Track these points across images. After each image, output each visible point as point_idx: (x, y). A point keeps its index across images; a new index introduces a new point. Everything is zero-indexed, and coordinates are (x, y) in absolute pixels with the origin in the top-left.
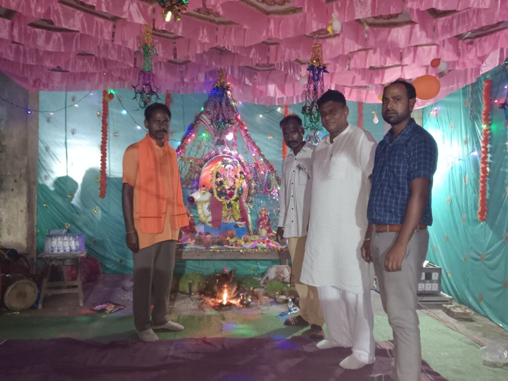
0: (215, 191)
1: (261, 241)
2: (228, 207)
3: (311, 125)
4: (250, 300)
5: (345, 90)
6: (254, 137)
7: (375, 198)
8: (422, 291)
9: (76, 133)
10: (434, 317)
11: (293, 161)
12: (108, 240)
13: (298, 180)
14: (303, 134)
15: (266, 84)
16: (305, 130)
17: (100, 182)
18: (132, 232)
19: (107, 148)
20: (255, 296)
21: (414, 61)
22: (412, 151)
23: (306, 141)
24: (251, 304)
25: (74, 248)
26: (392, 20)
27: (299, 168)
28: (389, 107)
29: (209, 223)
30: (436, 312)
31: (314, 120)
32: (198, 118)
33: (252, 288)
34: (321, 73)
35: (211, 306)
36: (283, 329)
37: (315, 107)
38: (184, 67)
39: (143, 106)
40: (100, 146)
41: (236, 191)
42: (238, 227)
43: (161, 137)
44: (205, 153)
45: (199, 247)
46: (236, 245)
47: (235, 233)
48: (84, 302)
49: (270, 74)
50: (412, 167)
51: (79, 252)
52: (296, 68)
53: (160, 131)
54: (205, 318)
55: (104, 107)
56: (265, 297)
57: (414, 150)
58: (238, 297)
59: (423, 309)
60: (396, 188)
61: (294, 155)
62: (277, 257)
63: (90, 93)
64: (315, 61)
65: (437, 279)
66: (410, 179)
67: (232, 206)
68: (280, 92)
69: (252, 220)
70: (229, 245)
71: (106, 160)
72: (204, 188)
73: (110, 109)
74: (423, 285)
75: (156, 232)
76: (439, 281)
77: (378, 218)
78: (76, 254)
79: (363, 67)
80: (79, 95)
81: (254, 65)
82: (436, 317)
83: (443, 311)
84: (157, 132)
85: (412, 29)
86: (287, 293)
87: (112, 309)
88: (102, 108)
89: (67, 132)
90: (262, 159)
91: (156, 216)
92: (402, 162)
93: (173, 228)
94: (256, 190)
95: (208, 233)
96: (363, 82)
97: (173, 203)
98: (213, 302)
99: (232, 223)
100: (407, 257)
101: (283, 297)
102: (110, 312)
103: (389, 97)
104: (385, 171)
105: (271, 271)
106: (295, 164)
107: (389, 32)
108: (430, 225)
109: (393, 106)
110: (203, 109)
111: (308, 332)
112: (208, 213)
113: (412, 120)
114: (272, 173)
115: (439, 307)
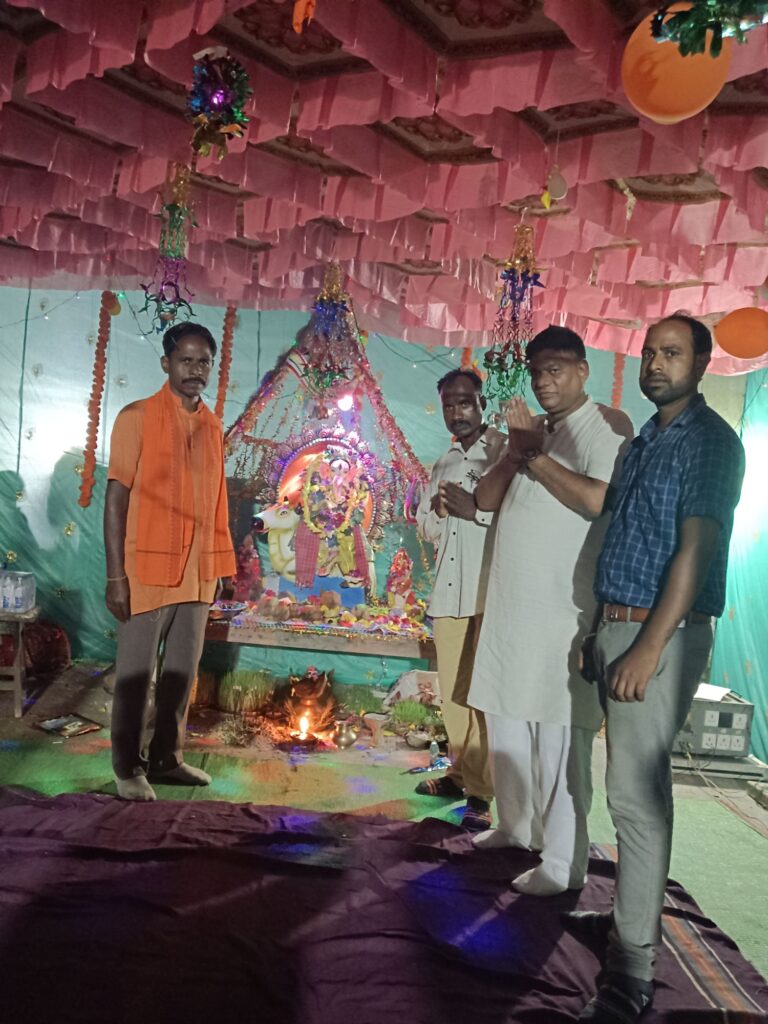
0: (306, 510)
1: (391, 619)
2: (331, 546)
3: (500, 393)
4: (354, 736)
5: (588, 327)
6: (393, 406)
7: (610, 550)
8: (710, 750)
9: (42, 373)
10: (727, 805)
11: (460, 461)
12: (89, 591)
14: (484, 408)
15: (426, 302)
16: (488, 401)
17: (83, 474)
18: (119, 579)
19: (101, 407)
20: (366, 728)
21: (726, 277)
22: (689, 461)
23: (487, 423)
24: (355, 744)
25: (11, 601)
26: (682, 188)
27: (472, 476)
28: (654, 367)
29: (290, 573)
30: (733, 795)
31: (507, 383)
32: (283, 362)
33: (363, 712)
34: (529, 287)
35: (276, 740)
36: (409, 802)
37: (511, 356)
38: (261, 255)
39: (159, 326)
40: (87, 402)
41: (348, 515)
42: (348, 587)
43: (191, 391)
44: (294, 433)
45: (263, 621)
46: (339, 623)
47: (338, 598)
48: (25, 710)
49: (433, 282)
50: (686, 492)
51: (19, 611)
52: (485, 274)
53: (191, 380)
55: (102, 324)
56: (387, 733)
57: (694, 457)
58: (329, 728)
59: (707, 786)
60: (652, 533)
61: (462, 450)
62: (417, 654)
63: (77, 295)
64: (518, 262)
65: (743, 727)
66: (680, 518)
67: (338, 544)
68: (455, 320)
69: (377, 575)
70: (324, 622)
71: (97, 431)
72: (287, 503)
73: (112, 329)
74: (713, 736)
75: (166, 584)
76: (747, 732)
77: (611, 591)
78: (15, 614)
79: (623, 280)
80: (54, 296)
81: (401, 261)
82: (732, 805)
83: (749, 795)
84: (185, 381)
85: (723, 208)
86: (432, 728)
87: (76, 728)
88: (99, 327)
89: (26, 370)
90: (406, 455)
91: (169, 550)
92: (669, 480)
93: (203, 578)
94: (391, 515)
95: (283, 595)
96: (624, 311)
97: (207, 527)
98: (281, 732)
99: (337, 578)
100: (658, 675)
101: (425, 737)
102: (72, 736)
103: (656, 346)
104: (635, 496)
105: (406, 681)
106: (464, 468)
107: (676, 212)
108: (718, 614)
109: (661, 365)
110: (294, 342)
112: (289, 553)
113: (700, 398)
115: (742, 784)
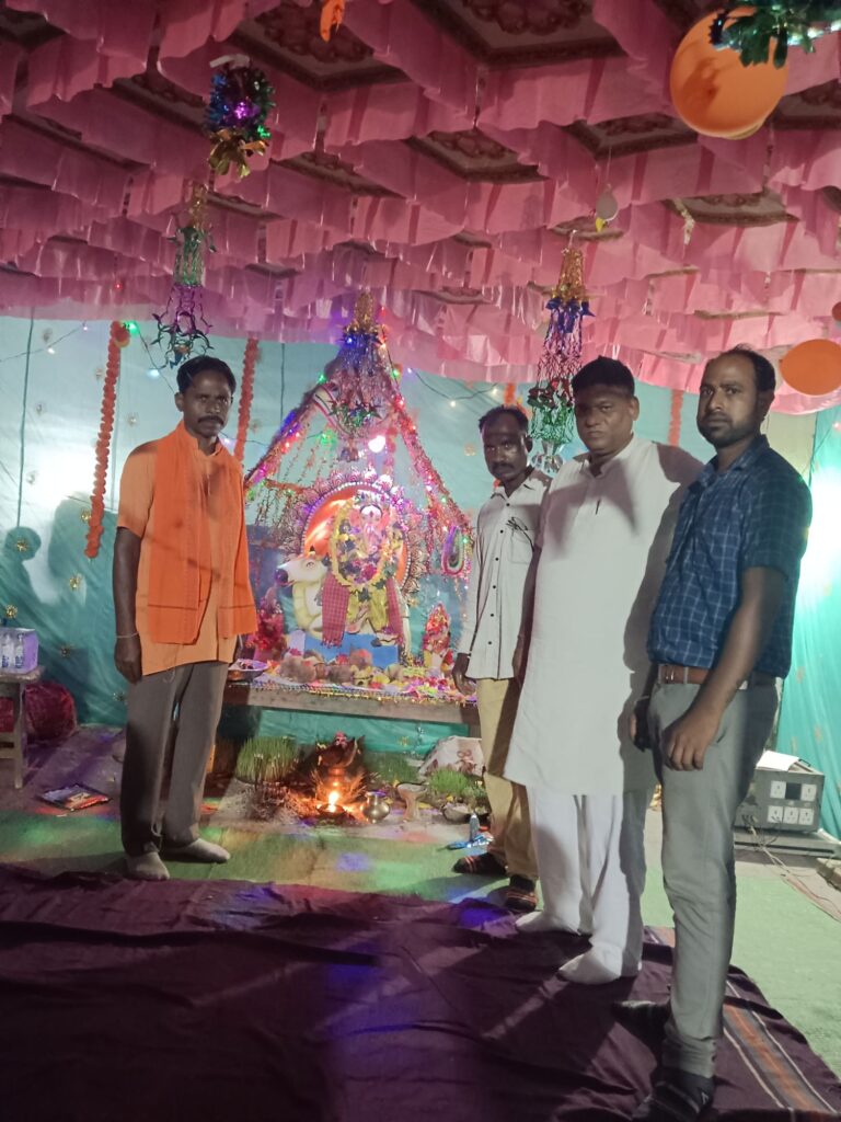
0: (334, 561)
1: (427, 681)
2: (361, 600)
4: (386, 809)
6: (430, 447)
7: (665, 605)
8: (775, 824)
9: (45, 411)
10: (795, 884)
11: (502, 508)
12: (96, 649)
13: (510, 552)
15: (466, 333)
17: (90, 522)
18: (129, 636)
19: (110, 448)
20: (400, 800)
21: (793, 306)
22: (750, 506)
24: (388, 818)
25: (11, 661)
26: (745, 209)
27: (513, 525)
28: (713, 405)
29: (317, 630)
30: (801, 873)
32: (309, 399)
33: (396, 782)
34: (579, 316)
35: (301, 813)
36: (447, 881)
38: (285, 282)
39: (173, 359)
40: (95, 443)
41: (380, 566)
42: (380, 646)
43: (209, 431)
44: (321, 476)
45: (287, 682)
46: (370, 685)
47: (369, 657)
48: (26, 780)
49: (473, 311)
50: (747, 541)
51: (20, 671)
52: (530, 302)
53: (208, 418)
54: (282, 838)
55: (111, 358)
56: (423, 806)
57: (755, 503)
58: (359, 799)
59: (772, 863)
60: (711, 585)
61: (505, 495)
62: (457, 719)
63: (84, 325)
64: (563, 289)
65: (812, 799)
66: (741, 568)
67: (369, 599)
68: (497, 353)
69: (412, 631)
70: (354, 684)
71: (105, 475)
72: (313, 553)
73: (123, 363)
74: (779, 809)
75: (181, 641)
76: (817, 804)
77: (667, 649)
78: (15, 675)
79: (680, 310)
80: (59, 327)
81: (437, 289)
82: (800, 885)
83: (819, 873)
84: (201, 420)
85: (790, 232)
86: (472, 800)
87: (82, 800)
88: (107, 361)
89: (27, 408)
90: (444, 500)
91: (184, 604)
92: (728, 528)
93: (221, 635)
94: (428, 567)
95: (308, 653)
96: (682, 344)
97: (226, 580)
98: (306, 805)
99: (368, 636)
100: (719, 740)
101: (464, 809)
102: (78, 809)
103: (715, 382)
104: (692, 546)
105: (445, 749)
106: (506, 514)
107: (738, 237)
108: (783, 675)
109: (722, 404)
110: (322, 378)
111: (502, 891)
113: (763, 439)
114: (463, 531)
115: (810, 861)
